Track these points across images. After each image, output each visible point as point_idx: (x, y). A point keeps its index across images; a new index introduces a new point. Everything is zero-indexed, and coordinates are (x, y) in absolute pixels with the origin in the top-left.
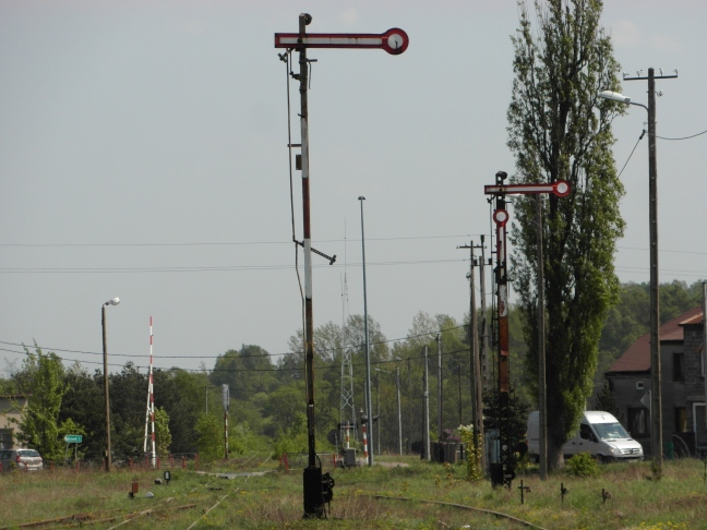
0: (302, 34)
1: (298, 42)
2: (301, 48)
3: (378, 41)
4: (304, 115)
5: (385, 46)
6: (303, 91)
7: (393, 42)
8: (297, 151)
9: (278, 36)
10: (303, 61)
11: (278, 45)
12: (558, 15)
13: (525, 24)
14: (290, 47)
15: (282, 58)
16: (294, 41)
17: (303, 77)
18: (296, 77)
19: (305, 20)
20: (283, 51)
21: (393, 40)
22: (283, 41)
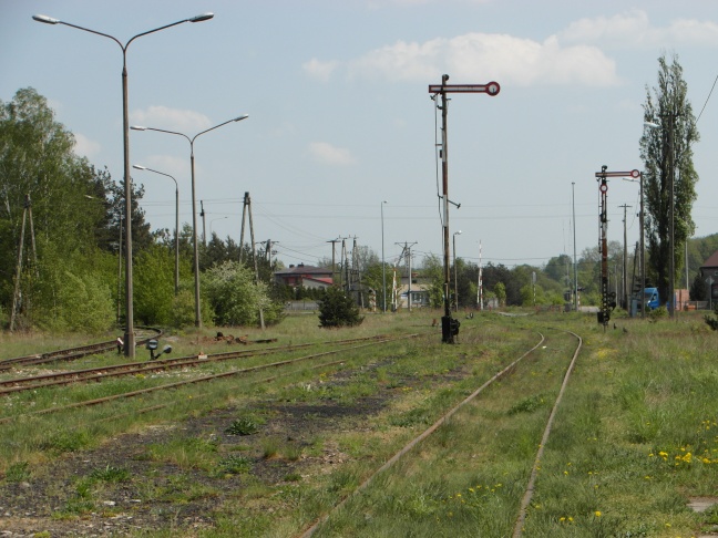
0: (444, 85)
1: (442, 90)
2: (443, 93)
3: (484, 89)
4: (444, 129)
5: (487, 91)
6: (444, 115)
7: (492, 89)
8: (440, 148)
9: (430, 86)
10: (444, 100)
11: (430, 91)
12: (665, 94)
13: (649, 98)
14: (437, 92)
15: (432, 98)
16: (439, 89)
17: (444, 108)
18: (440, 108)
19: (446, 78)
20: (433, 94)
21: (491, 88)
22: (433, 89)
